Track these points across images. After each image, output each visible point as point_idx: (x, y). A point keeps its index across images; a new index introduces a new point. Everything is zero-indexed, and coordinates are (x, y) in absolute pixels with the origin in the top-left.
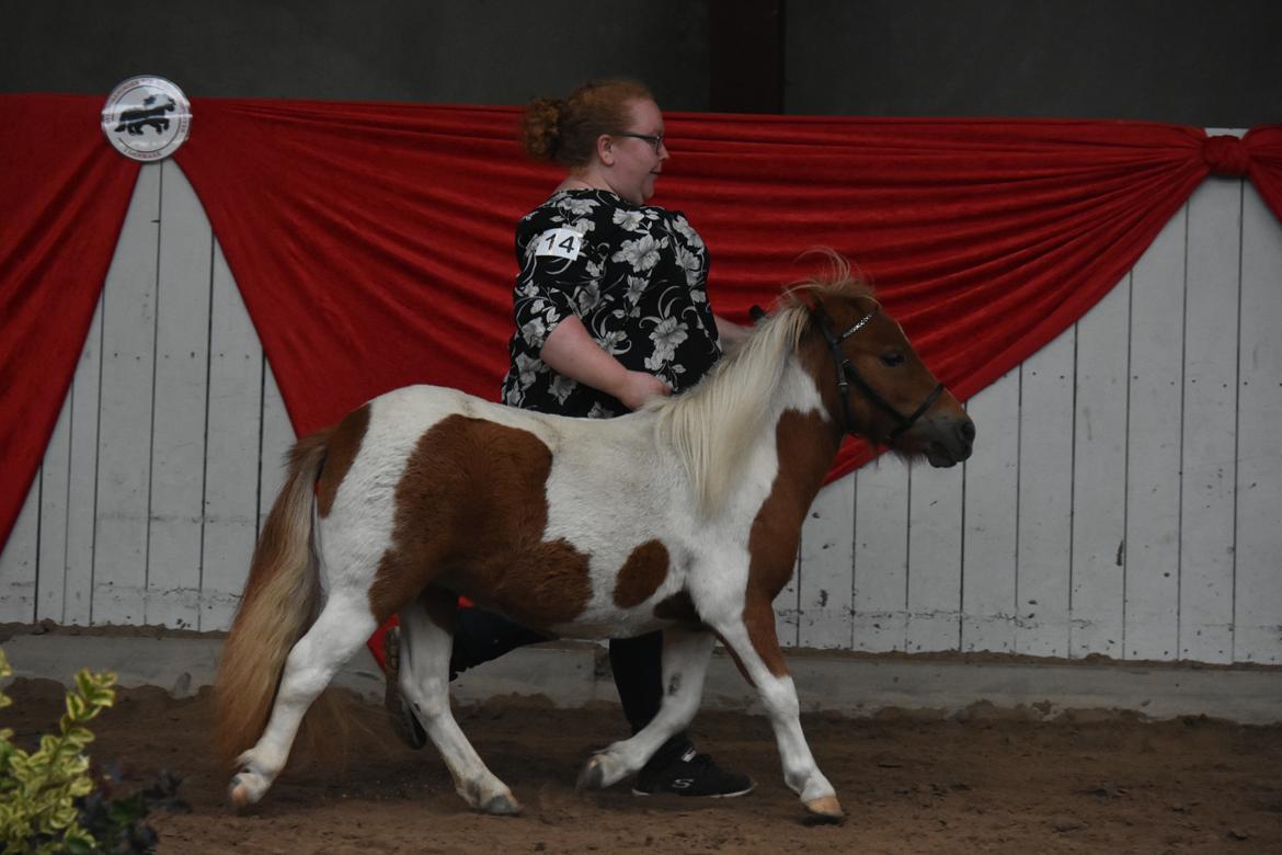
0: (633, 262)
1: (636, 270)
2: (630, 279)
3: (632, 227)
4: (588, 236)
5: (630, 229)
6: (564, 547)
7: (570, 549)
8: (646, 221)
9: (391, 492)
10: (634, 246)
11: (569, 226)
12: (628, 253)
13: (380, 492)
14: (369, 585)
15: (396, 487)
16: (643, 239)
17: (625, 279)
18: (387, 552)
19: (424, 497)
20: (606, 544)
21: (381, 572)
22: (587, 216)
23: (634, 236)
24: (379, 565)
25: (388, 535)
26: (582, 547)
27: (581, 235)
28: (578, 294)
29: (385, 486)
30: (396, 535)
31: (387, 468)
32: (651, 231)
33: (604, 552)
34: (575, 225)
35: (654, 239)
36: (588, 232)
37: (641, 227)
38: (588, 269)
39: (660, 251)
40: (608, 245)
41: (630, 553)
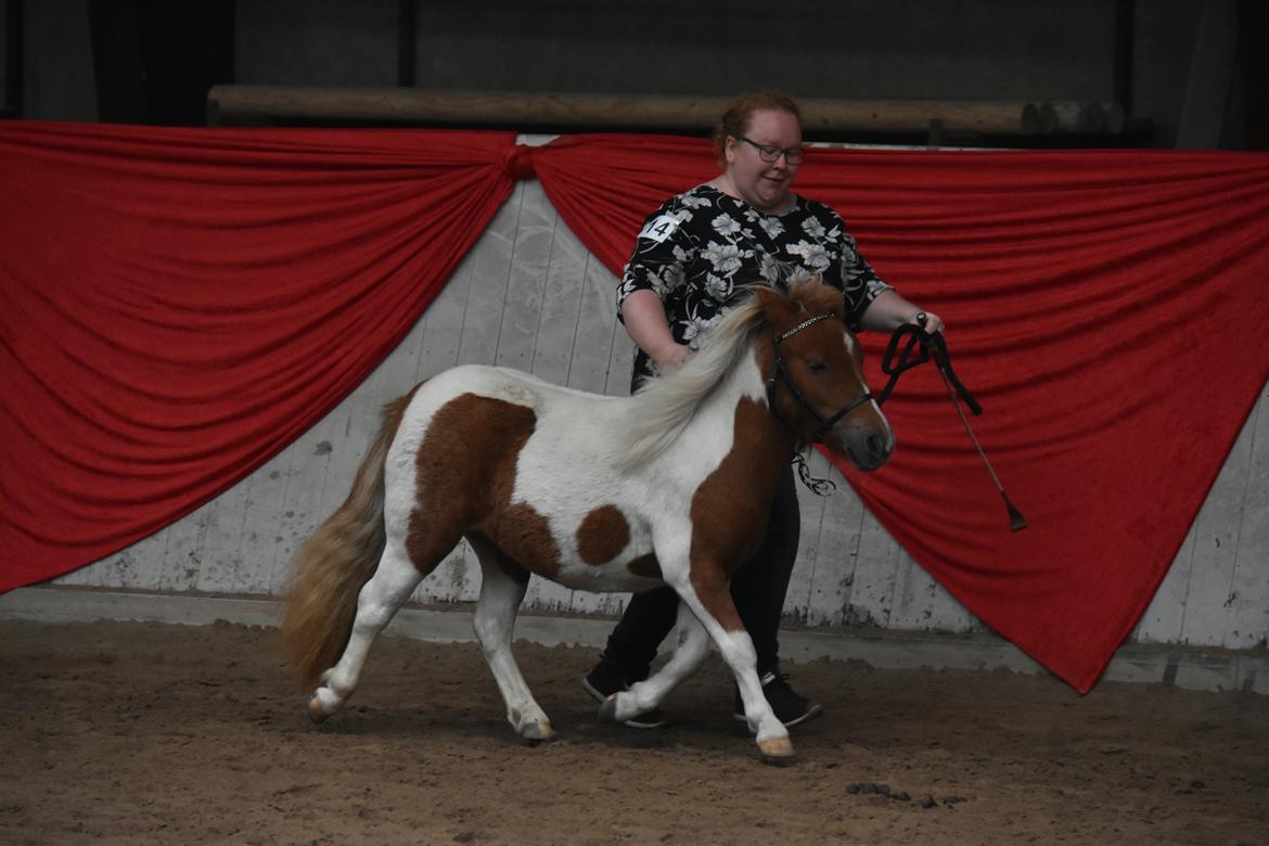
0: (715, 262)
1: (716, 269)
2: (709, 276)
3: (724, 233)
4: (684, 224)
5: (722, 234)
6: (527, 510)
7: (532, 511)
8: (738, 234)
9: (412, 459)
10: (719, 249)
11: (671, 214)
12: (712, 252)
13: (407, 457)
14: (405, 537)
15: (417, 454)
16: (728, 247)
17: (705, 275)
18: (413, 510)
19: (436, 464)
20: (561, 508)
21: (411, 527)
22: (691, 210)
23: (722, 241)
24: (409, 521)
25: (412, 495)
26: (542, 510)
27: (678, 223)
28: (663, 272)
29: (409, 452)
30: (420, 497)
31: (411, 438)
32: (738, 244)
33: (559, 515)
34: (677, 214)
35: (739, 249)
36: (684, 221)
37: (732, 237)
38: (674, 252)
39: (742, 259)
40: (699, 239)
41: (584, 516)
